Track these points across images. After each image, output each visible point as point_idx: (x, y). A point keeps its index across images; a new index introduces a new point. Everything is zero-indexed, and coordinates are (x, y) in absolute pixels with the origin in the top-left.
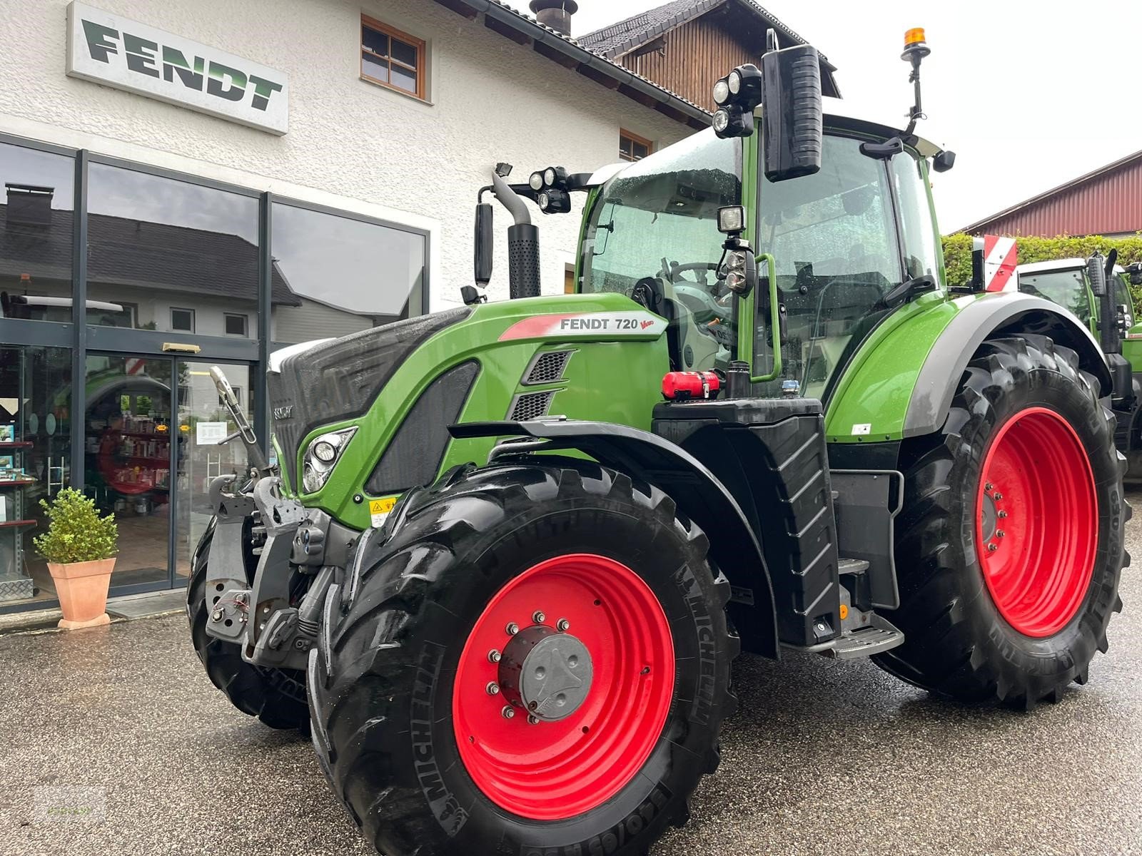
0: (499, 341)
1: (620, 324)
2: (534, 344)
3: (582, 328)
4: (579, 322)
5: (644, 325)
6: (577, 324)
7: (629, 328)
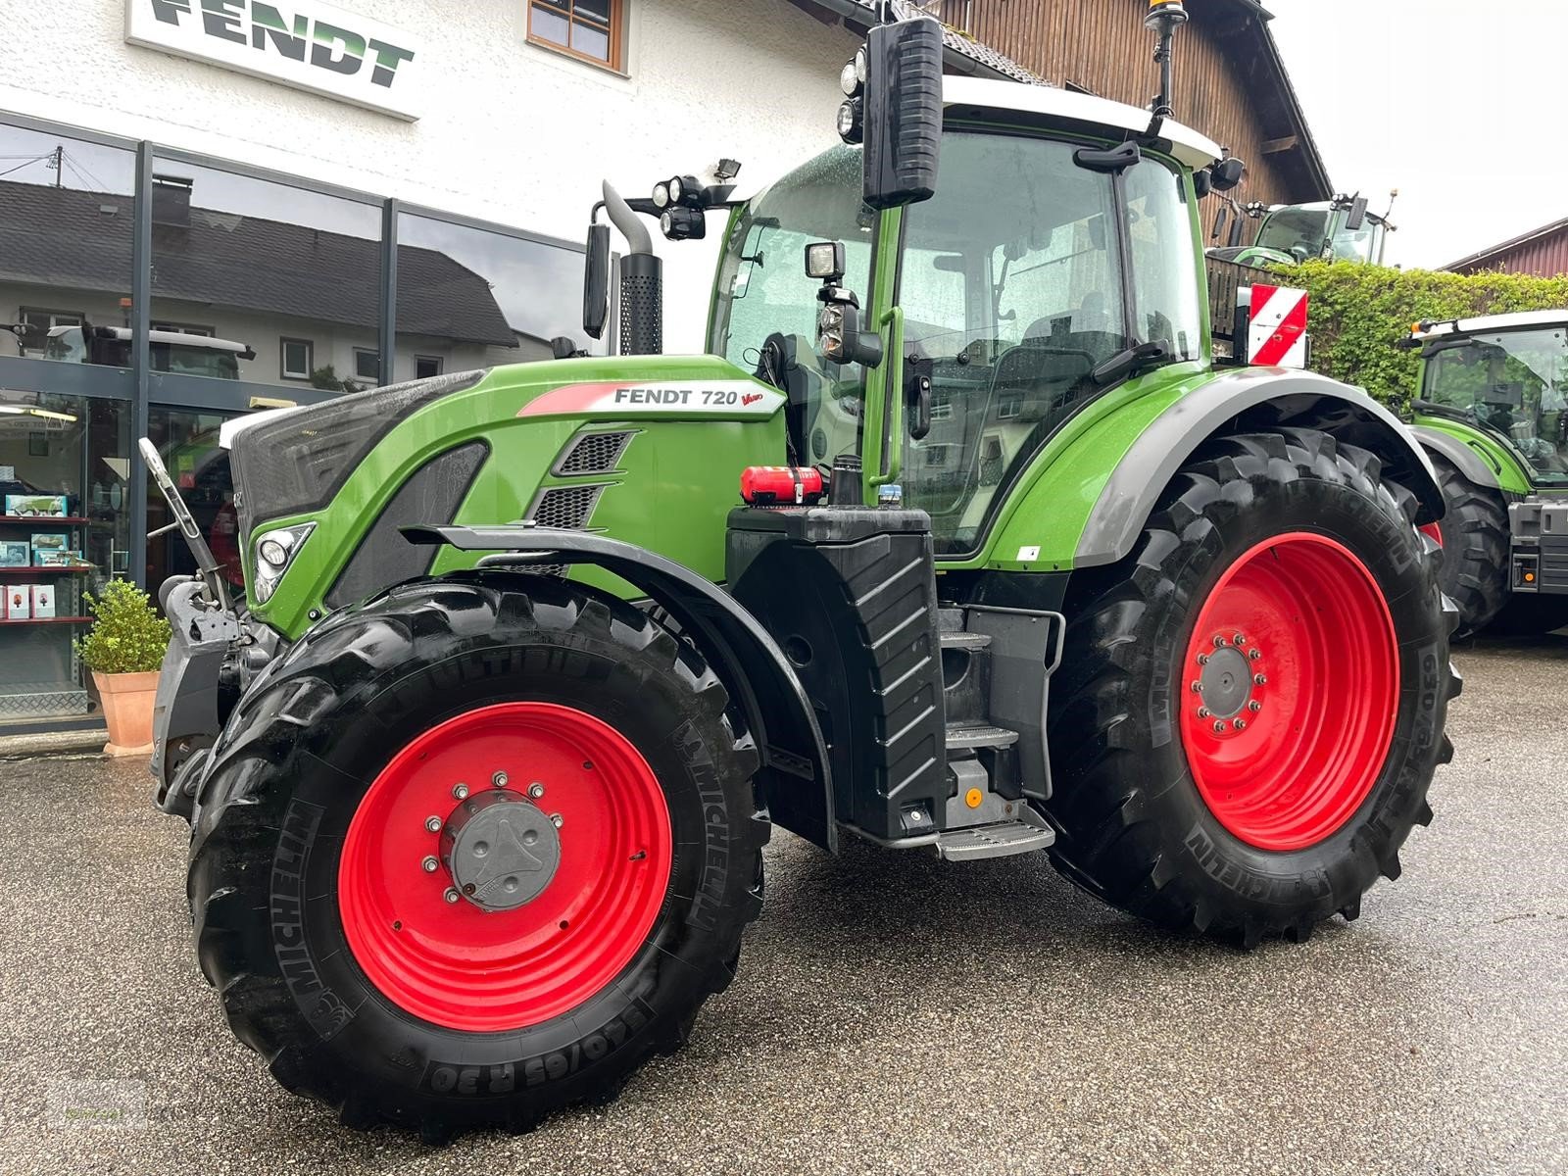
0: (517, 416)
1: (708, 397)
2: (572, 422)
3: (647, 401)
4: (644, 395)
5: (747, 400)
6: (641, 396)
7: (723, 403)
